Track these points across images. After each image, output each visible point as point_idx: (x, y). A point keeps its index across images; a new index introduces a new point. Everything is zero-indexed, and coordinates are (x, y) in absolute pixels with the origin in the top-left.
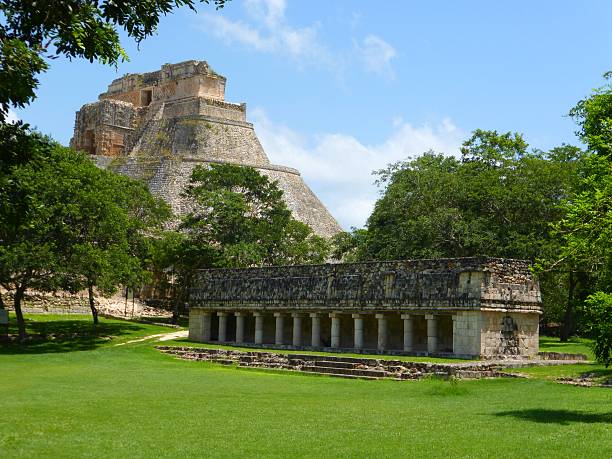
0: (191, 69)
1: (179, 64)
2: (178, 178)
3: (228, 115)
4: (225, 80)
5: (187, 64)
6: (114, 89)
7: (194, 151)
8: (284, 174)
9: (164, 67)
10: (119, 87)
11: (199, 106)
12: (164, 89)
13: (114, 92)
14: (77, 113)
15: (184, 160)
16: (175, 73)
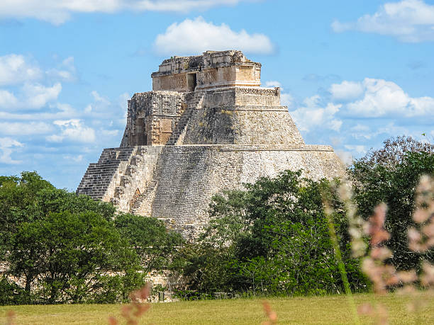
0: (229, 59)
1: (218, 53)
2: (217, 168)
3: (262, 102)
4: (260, 66)
5: (225, 54)
6: (164, 69)
7: (232, 141)
8: (316, 154)
9: (205, 54)
10: (168, 68)
11: (234, 97)
12: (206, 75)
13: (165, 73)
14: (129, 101)
15: (221, 151)
16: (215, 61)
